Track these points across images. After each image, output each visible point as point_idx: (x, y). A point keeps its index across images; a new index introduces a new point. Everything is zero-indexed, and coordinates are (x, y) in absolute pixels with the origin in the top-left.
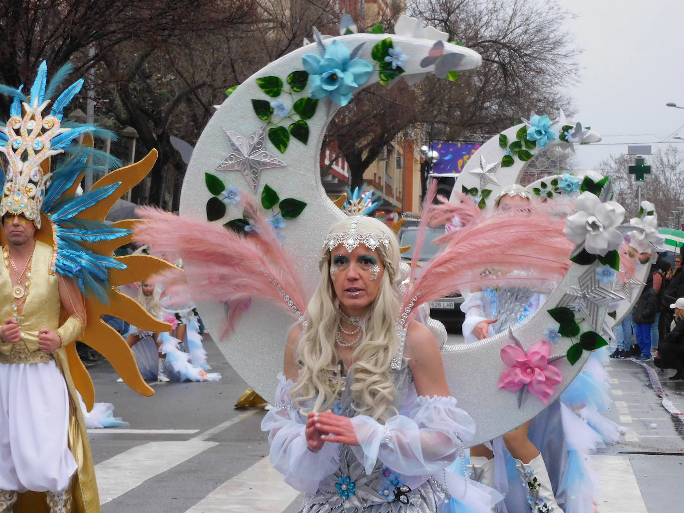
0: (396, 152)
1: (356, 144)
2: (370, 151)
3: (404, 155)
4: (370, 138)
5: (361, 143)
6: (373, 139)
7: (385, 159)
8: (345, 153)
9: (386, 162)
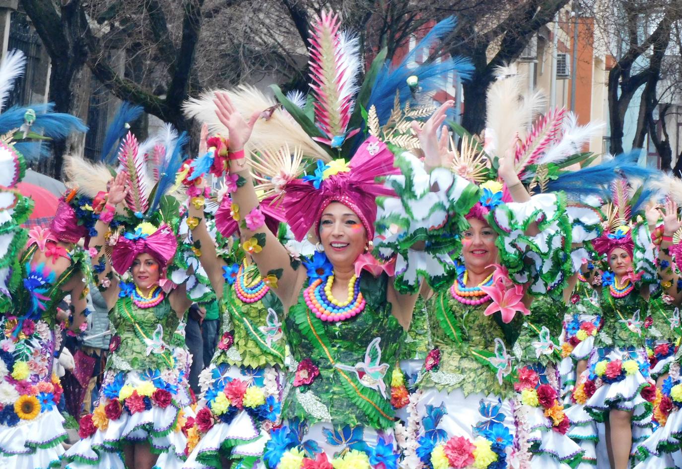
0: (556, 41)
1: (476, 29)
2: (504, 41)
3: (572, 51)
4: (504, 16)
5: (484, 26)
6: (511, 19)
7: (532, 59)
8: (451, 46)
9: (536, 64)
